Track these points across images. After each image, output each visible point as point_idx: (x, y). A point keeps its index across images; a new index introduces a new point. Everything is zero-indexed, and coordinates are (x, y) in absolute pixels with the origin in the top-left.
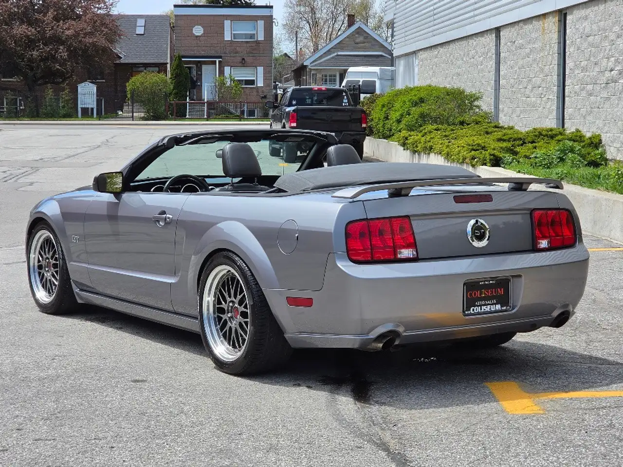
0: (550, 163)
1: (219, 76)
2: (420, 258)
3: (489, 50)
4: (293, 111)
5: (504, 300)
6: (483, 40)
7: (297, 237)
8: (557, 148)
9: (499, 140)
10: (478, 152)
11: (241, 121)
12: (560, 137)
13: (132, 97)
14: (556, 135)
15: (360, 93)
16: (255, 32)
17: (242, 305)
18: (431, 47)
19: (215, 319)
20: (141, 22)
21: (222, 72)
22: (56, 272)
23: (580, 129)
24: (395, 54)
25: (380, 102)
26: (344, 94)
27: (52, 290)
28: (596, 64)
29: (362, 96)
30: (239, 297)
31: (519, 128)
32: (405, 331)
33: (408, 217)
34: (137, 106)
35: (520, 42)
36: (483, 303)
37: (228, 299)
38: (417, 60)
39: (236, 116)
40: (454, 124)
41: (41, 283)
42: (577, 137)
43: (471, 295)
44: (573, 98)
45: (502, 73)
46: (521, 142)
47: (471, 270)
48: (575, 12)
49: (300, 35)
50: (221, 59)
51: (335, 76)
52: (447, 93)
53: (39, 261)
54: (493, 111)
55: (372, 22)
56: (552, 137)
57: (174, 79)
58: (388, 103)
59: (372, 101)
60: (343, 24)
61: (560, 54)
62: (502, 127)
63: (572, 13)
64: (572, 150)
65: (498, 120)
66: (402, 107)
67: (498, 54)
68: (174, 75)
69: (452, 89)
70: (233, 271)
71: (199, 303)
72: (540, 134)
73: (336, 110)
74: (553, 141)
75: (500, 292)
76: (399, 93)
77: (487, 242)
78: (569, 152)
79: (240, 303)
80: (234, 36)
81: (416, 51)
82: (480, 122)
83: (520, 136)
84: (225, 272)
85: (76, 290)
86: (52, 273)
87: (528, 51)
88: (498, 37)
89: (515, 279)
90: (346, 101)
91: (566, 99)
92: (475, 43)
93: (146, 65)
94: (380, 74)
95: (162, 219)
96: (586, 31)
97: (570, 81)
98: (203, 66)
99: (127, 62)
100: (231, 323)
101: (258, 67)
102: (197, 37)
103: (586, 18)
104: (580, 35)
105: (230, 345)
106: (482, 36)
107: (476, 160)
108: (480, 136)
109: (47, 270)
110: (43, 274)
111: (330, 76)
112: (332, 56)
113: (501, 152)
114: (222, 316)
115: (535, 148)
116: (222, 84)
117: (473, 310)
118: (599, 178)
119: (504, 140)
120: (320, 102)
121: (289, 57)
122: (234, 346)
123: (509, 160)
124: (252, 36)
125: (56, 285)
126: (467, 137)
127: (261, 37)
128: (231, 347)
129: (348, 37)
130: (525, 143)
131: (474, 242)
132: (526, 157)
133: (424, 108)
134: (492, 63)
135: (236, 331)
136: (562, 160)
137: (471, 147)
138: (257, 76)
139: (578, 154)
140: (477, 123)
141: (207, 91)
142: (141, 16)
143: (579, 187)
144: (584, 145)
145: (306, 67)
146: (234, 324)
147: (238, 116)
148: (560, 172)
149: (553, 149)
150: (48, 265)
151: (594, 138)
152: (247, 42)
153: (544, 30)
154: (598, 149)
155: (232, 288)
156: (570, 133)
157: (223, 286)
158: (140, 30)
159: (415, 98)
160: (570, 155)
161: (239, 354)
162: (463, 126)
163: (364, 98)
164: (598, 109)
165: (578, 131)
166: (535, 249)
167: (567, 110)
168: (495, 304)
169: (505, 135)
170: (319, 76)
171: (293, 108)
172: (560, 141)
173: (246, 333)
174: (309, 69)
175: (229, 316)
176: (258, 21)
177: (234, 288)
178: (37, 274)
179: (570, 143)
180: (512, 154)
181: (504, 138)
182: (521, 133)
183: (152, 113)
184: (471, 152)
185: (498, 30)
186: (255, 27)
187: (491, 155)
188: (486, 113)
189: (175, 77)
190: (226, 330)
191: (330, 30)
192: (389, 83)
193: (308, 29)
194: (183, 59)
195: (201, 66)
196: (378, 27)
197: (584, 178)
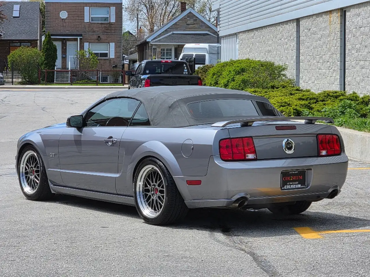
0: (335, 115)
1: (80, 50)
2: (258, 159)
3: (292, 34)
4: (148, 78)
5: (303, 182)
6: (287, 27)
7: (193, 148)
8: (340, 105)
9: (300, 99)
10: (285, 107)
11: (97, 85)
12: (342, 97)
13: (12, 66)
14: (339, 96)
15: (195, 64)
16: (109, 16)
17: (160, 186)
18: (248, 31)
19: (143, 195)
20: (17, 7)
21: (82, 47)
22: (38, 175)
23: (356, 92)
24: (221, 34)
25: (211, 71)
26: (185, 65)
27: (35, 186)
28: (366, 47)
29: (197, 66)
30: (158, 182)
31: (314, 91)
32: (250, 198)
33: (251, 137)
34: (15, 73)
35: (314, 29)
36: (291, 183)
37: (152, 184)
38: (238, 40)
39: (93, 82)
40: (267, 88)
41: (27, 182)
42: (354, 98)
43: (285, 179)
44: (351, 70)
45: (301, 51)
46: (315, 101)
47: (285, 165)
48: (351, 10)
49: (139, 16)
50: (82, 37)
51: (171, 50)
52: (262, 65)
53: (26, 169)
54: (295, 78)
55: (197, 6)
56: (336, 97)
57: (45, 53)
58: (218, 72)
59: (205, 70)
60: (174, 7)
61: (342, 39)
62: (301, 90)
63: (349, 11)
64: (350, 107)
65: (299, 85)
66: (228, 75)
67: (298, 37)
68: (45, 50)
69: (265, 62)
70: (155, 168)
71: (134, 187)
72: (328, 95)
73: (180, 77)
74: (337, 100)
75: (300, 178)
76: (226, 64)
77: (293, 151)
78: (348, 108)
79: (159, 186)
80: (92, 18)
81: (237, 33)
82: (285, 86)
83: (314, 96)
84: (151, 168)
85: (51, 186)
86: (35, 176)
87: (319, 36)
88: (298, 26)
89: (309, 171)
90: (186, 70)
91: (347, 71)
92: (281, 29)
93: (21, 41)
94: (209, 50)
95: (110, 141)
96: (359, 23)
97: (349, 58)
98: (67, 42)
99: (6, 39)
100: (153, 197)
101: (110, 43)
102: (63, 19)
103: (359, 15)
104: (355, 27)
105: (152, 209)
106: (287, 24)
107: (284, 113)
108: (286, 96)
109: (31, 174)
110: (29, 177)
111: (167, 50)
112: (168, 34)
113: (301, 107)
114: (147, 193)
115: (325, 105)
116: (83, 55)
117: (286, 187)
118: (366, 124)
119: (303, 99)
120: (166, 72)
121: (132, 34)
122: (155, 210)
123: (307, 113)
124: (106, 19)
125: (37, 183)
126: (277, 97)
127: (113, 20)
128: (153, 210)
129: (181, 20)
130: (318, 101)
131: (287, 151)
132: (318, 111)
133: (245, 76)
134: (294, 44)
135: (156, 201)
136: (343, 113)
137: (280, 104)
138: (109, 50)
139: (354, 109)
140: (283, 87)
141: (70, 61)
142: (17, 3)
143: (353, 130)
144: (359, 103)
145: (148, 42)
146: (155, 197)
147: (95, 81)
148: (340, 120)
149: (337, 105)
150: (32, 172)
151: (365, 98)
152: (102, 24)
153: (330, 22)
154: (368, 106)
155: (154, 178)
156: (349, 95)
157: (149, 177)
158: (16, 14)
159: (238, 69)
160: (348, 110)
161: (158, 214)
162: (274, 89)
163: (199, 68)
164: (368, 78)
165: (354, 93)
166: (319, 155)
167: (347, 78)
168: (298, 184)
169: (303, 96)
170: (159, 50)
171: (148, 76)
172: (342, 100)
173: (162, 201)
174: (151, 44)
175: (152, 193)
176: (111, 7)
177: (155, 177)
178: (24, 177)
179: (349, 102)
180: (309, 109)
181: (304, 97)
182: (315, 94)
183: (28, 79)
184: (280, 107)
185: (298, 20)
186: (108, 12)
187: (294, 109)
188: (290, 80)
189: (46, 51)
190: (150, 201)
191: (163, 12)
192: (216, 56)
193: (145, 11)
194: (52, 37)
195: (66, 43)
196: (202, 11)
197: (355, 124)
